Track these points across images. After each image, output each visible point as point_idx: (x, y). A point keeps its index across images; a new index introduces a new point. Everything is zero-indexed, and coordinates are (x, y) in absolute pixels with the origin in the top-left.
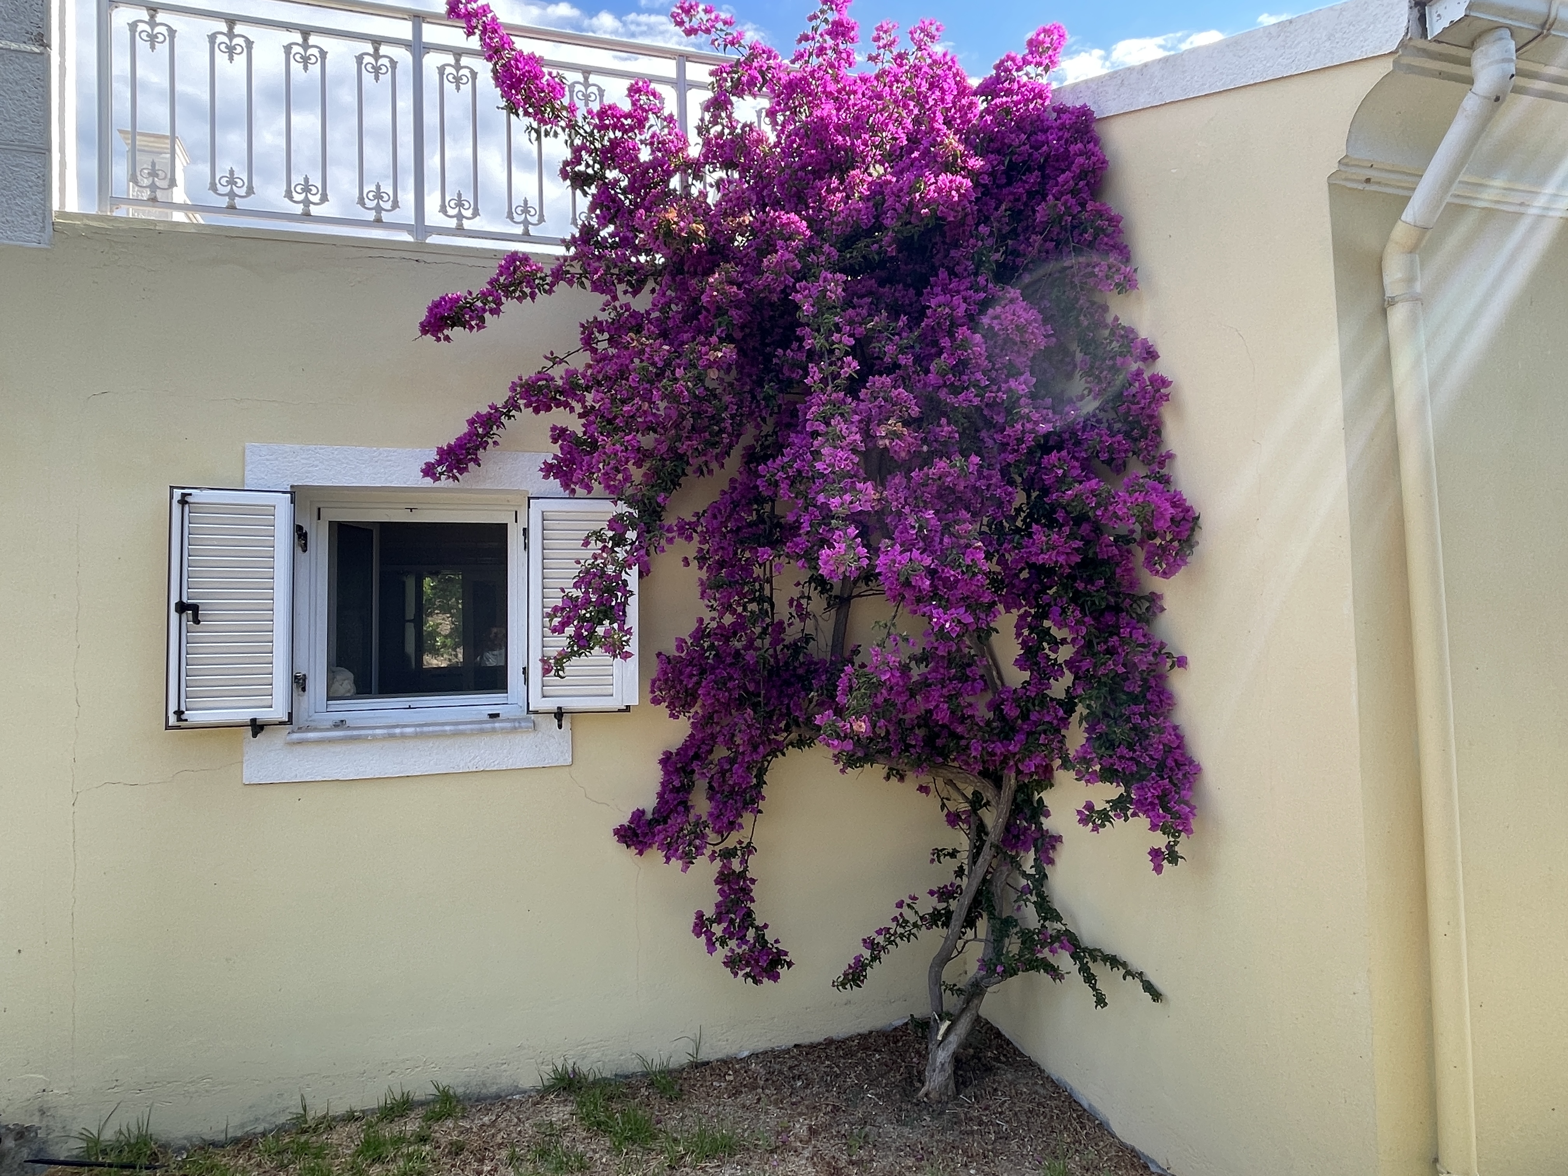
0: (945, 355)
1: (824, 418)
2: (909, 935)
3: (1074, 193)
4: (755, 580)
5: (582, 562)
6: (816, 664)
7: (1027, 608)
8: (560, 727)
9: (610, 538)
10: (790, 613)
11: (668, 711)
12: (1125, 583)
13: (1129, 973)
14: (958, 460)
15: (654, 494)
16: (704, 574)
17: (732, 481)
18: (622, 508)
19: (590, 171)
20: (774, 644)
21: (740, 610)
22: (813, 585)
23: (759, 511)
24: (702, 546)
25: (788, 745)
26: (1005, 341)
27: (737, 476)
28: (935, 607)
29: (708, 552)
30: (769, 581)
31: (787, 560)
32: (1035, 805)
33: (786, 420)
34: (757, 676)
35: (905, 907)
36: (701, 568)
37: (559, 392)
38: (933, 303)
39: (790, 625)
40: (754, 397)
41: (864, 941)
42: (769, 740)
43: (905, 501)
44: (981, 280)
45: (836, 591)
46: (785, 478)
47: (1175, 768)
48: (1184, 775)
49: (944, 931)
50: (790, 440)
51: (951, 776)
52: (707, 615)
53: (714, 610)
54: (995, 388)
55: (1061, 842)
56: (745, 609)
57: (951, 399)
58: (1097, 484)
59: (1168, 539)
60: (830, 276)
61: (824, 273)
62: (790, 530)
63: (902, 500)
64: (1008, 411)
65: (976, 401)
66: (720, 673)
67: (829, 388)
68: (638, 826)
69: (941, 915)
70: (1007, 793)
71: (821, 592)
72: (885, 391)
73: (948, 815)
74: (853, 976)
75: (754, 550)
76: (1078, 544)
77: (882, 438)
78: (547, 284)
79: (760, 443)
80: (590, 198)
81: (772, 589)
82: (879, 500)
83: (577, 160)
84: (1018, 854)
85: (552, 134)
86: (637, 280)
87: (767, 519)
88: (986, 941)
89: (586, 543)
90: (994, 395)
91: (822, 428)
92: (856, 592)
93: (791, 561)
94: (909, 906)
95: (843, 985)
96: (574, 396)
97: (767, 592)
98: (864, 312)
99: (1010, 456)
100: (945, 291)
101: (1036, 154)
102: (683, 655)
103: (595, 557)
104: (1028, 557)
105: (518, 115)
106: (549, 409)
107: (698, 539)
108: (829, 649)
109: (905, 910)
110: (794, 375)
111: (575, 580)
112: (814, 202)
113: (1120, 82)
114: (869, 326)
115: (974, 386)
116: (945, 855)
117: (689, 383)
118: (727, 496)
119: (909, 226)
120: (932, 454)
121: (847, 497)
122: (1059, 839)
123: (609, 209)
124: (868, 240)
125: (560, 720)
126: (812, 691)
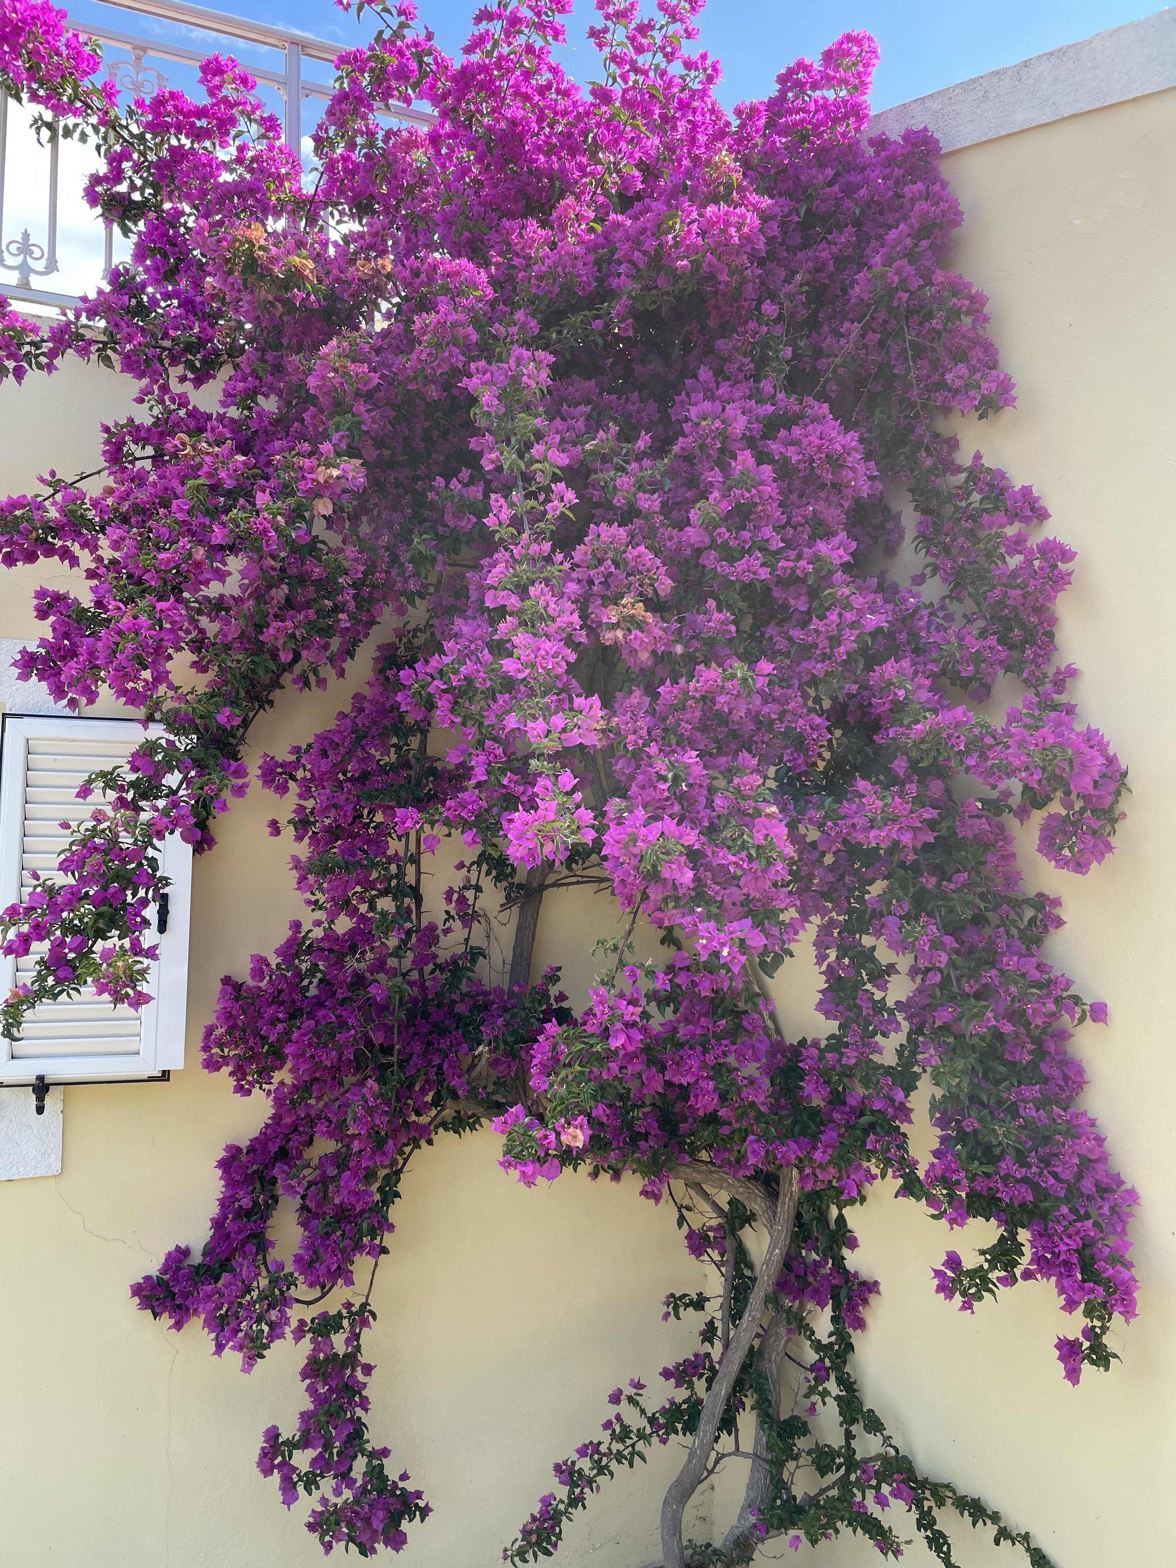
0: (716, 494)
1: (517, 586)
2: (632, 1454)
3: (911, 257)
4: (390, 860)
5: (74, 825)
6: (487, 993)
7: (834, 914)
8: (40, 1110)
9: (132, 784)
10: (447, 912)
11: (232, 1082)
12: (1000, 880)
13: (1003, 1534)
14: (740, 669)
15: (212, 708)
16: (303, 850)
17: (358, 698)
18: (157, 732)
19: (136, 196)
20: (420, 962)
21: (363, 908)
22: (485, 867)
23: (401, 748)
24: (303, 802)
25: (437, 1127)
26: (806, 481)
27: (366, 691)
28: (701, 918)
29: (312, 813)
30: (415, 860)
31: (445, 830)
32: (833, 1226)
33: (448, 601)
34: (389, 1020)
35: (624, 1402)
36: (299, 838)
37: (51, 529)
38: (693, 412)
39: (447, 931)
40: (394, 560)
41: (557, 1468)
42: (406, 1124)
43: (649, 733)
44: (766, 386)
45: (521, 876)
46: (445, 691)
47: (1096, 1196)
48: (1112, 1209)
49: (689, 1439)
50: (456, 629)
51: (698, 1177)
52: (308, 918)
53: (320, 908)
54: (793, 554)
55: (878, 1293)
56: (372, 908)
57: (723, 568)
58: (964, 714)
59: (1077, 808)
60: (527, 354)
61: (517, 350)
62: (450, 780)
63: (644, 733)
64: (813, 594)
65: (764, 573)
66: (324, 1017)
67: (525, 536)
68: (175, 1279)
69: (682, 1413)
70: (786, 1206)
71: (497, 879)
72: (616, 550)
73: (690, 1236)
74: (539, 1536)
75: (389, 810)
76: (930, 814)
77: (614, 627)
78: (43, 354)
79: (405, 640)
80: (134, 238)
81: (419, 873)
82: (603, 731)
83: (117, 176)
84: (802, 1307)
85: (76, 135)
86: (203, 361)
87: (413, 762)
88: (756, 1456)
89: (85, 791)
90: (792, 564)
91: (513, 602)
92: (551, 879)
93: (453, 831)
94: (630, 1399)
95: (521, 1554)
96: (76, 535)
97: (410, 879)
98: (581, 424)
99: (819, 666)
100: (710, 396)
101: (848, 203)
102: (263, 984)
103: (98, 816)
104: (849, 833)
105: (19, 100)
106: (31, 558)
107: (298, 790)
108: (508, 968)
109: (626, 1410)
110: (464, 523)
111: (63, 857)
112: (500, 254)
113: (981, 93)
114: (588, 447)
115: (761, 549)
116: (687, 1306)
117: (279, 518)
118: (348, 721)
119: (653, 292)
120: (690, 659)
121: (559, 720)
122: (871, 1287)
123: (165, 256)
124: (587, 313)
125: (40, 1099)
126: (479, 1044)
